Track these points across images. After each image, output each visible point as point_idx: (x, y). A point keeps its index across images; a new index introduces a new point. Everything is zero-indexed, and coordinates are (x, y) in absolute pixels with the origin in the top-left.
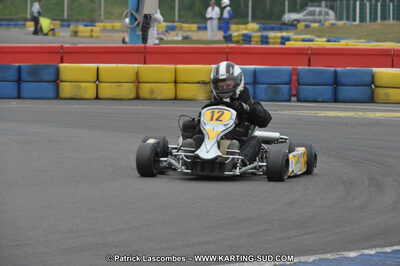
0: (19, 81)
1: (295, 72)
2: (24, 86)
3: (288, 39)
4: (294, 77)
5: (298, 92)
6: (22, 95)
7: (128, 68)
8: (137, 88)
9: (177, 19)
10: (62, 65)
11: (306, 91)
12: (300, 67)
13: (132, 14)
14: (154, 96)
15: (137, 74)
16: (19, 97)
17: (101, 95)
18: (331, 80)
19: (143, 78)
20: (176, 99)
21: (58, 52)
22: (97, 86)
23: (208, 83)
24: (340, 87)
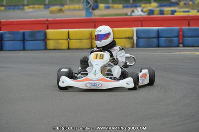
0: (24, 40)
1: (181, 30)
2: (27, 43)
3: (175, 11)
4: (181, 33)
5: (183, 41)
6: (26, 48)
7: (86, 31)
8: (91, 42)
10: (48, 30)
11: (188, 40)
12: (184, 27)
13: (87, 1)
15: (91, 34)
16: (24, 49)
17: (71, 47)
21: (45, 23)
22: (68, 42)
23: (132, 38)
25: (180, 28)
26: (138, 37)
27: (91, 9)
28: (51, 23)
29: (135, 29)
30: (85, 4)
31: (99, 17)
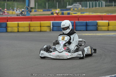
4: (75, 24)
5: (76, 28)
7: (27, 23)
8: (30, 29)
10: (8, 22)
11: (78, 28)
12: (76, 21)
13: (27, 8)
14: (34, 31)
15: (29, 25)
17: (19, 31)
18: (85, 25)
19: (31, 25)
21: (6, 19)
22: (18, 28)
23: (50, 26)
24: (88, 27)
25: (74, 22)
26: (53, 26)
27: (29, 11)
28: (9, 19)
29: (51, 22)
30: (26, 9)
31: (33, 16)
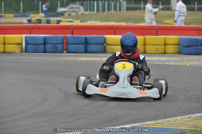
1: (65, 38)
3: (60, 21)
4: (65, 40)
5: (67, 48)
9: (3, 11)
11: (71, 47)
12: (67, 36)
18: (84, 42)
20: (4, 52)
24: (88, 45)
25: (64, 36)
26: (27, 44)
29: (24, 36)
